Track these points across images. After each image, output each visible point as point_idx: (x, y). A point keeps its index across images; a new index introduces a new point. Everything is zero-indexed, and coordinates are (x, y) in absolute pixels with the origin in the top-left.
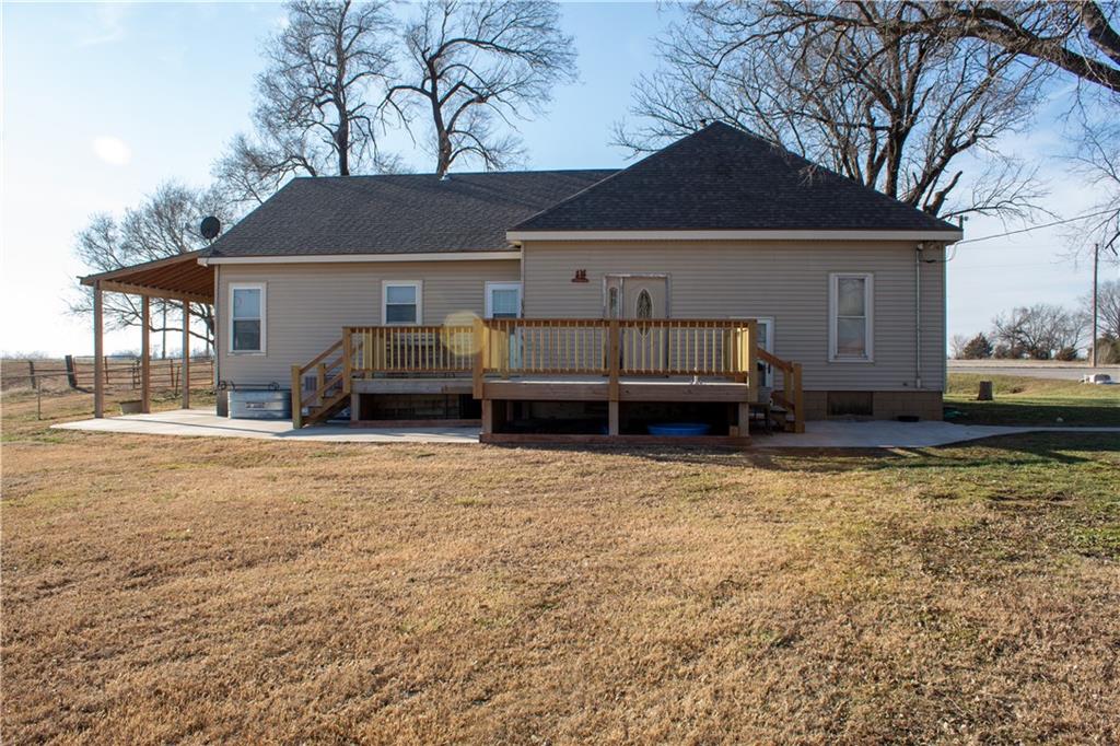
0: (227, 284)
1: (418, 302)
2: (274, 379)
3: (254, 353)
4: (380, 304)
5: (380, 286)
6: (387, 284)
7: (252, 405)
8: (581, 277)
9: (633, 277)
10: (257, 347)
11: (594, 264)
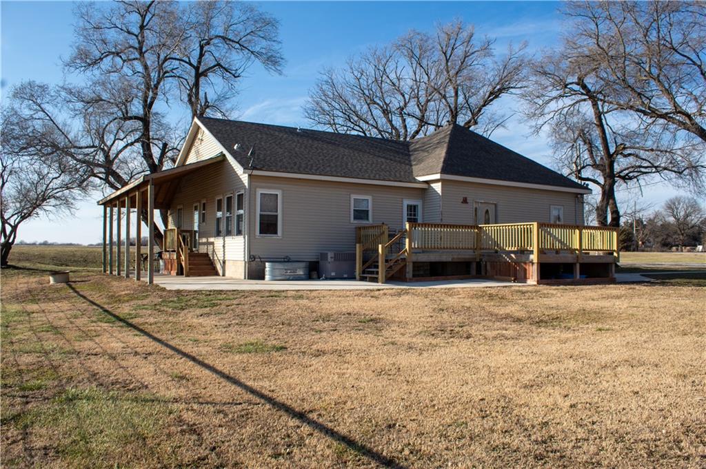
0: (255, 189)
1: (370, 208)
2: (288, 254)
3: (274, 237)
4: (350, 209)
5: (350, 198)
6: (354, 197)
7: (289, 271)
8: (465, 201)
9: (485, 203)
10: (275, 232)
11: (471, 194)
